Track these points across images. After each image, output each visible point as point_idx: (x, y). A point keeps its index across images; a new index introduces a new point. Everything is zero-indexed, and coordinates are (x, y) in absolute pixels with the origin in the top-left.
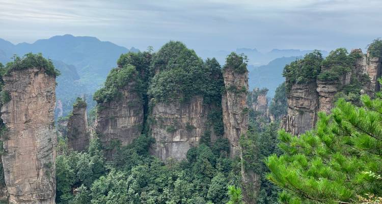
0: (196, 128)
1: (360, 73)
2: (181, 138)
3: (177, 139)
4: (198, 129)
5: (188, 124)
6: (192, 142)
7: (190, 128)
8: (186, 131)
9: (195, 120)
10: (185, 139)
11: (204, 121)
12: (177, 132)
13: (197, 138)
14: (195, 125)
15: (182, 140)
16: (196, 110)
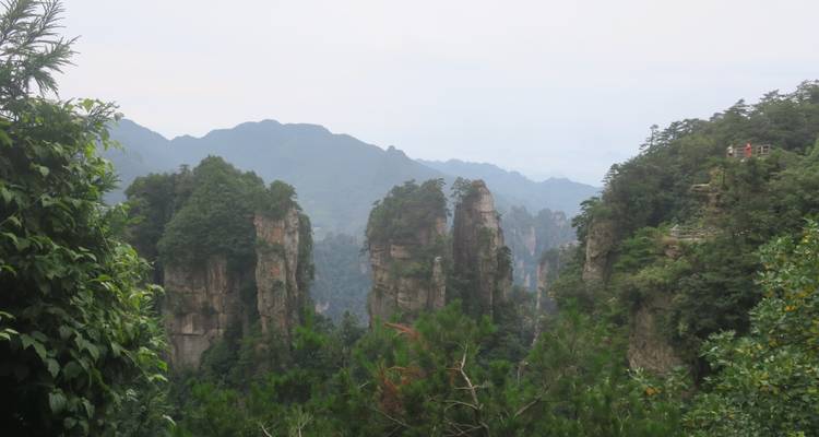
0: (218, 313)
1: (478, 225)
2: (195, 329)
3: (189, 329)
4: (221, 315)
5: (205, 303)
6: (213, 337)
7: (208, 312)
8: (201, 318)
9: (215, 299)
10: (200, 331)
11: (232, 301)
12: (188, 318)
13: (221, 331)
14: (217, 307)
15: (196, 333)
16: (218, 280)
